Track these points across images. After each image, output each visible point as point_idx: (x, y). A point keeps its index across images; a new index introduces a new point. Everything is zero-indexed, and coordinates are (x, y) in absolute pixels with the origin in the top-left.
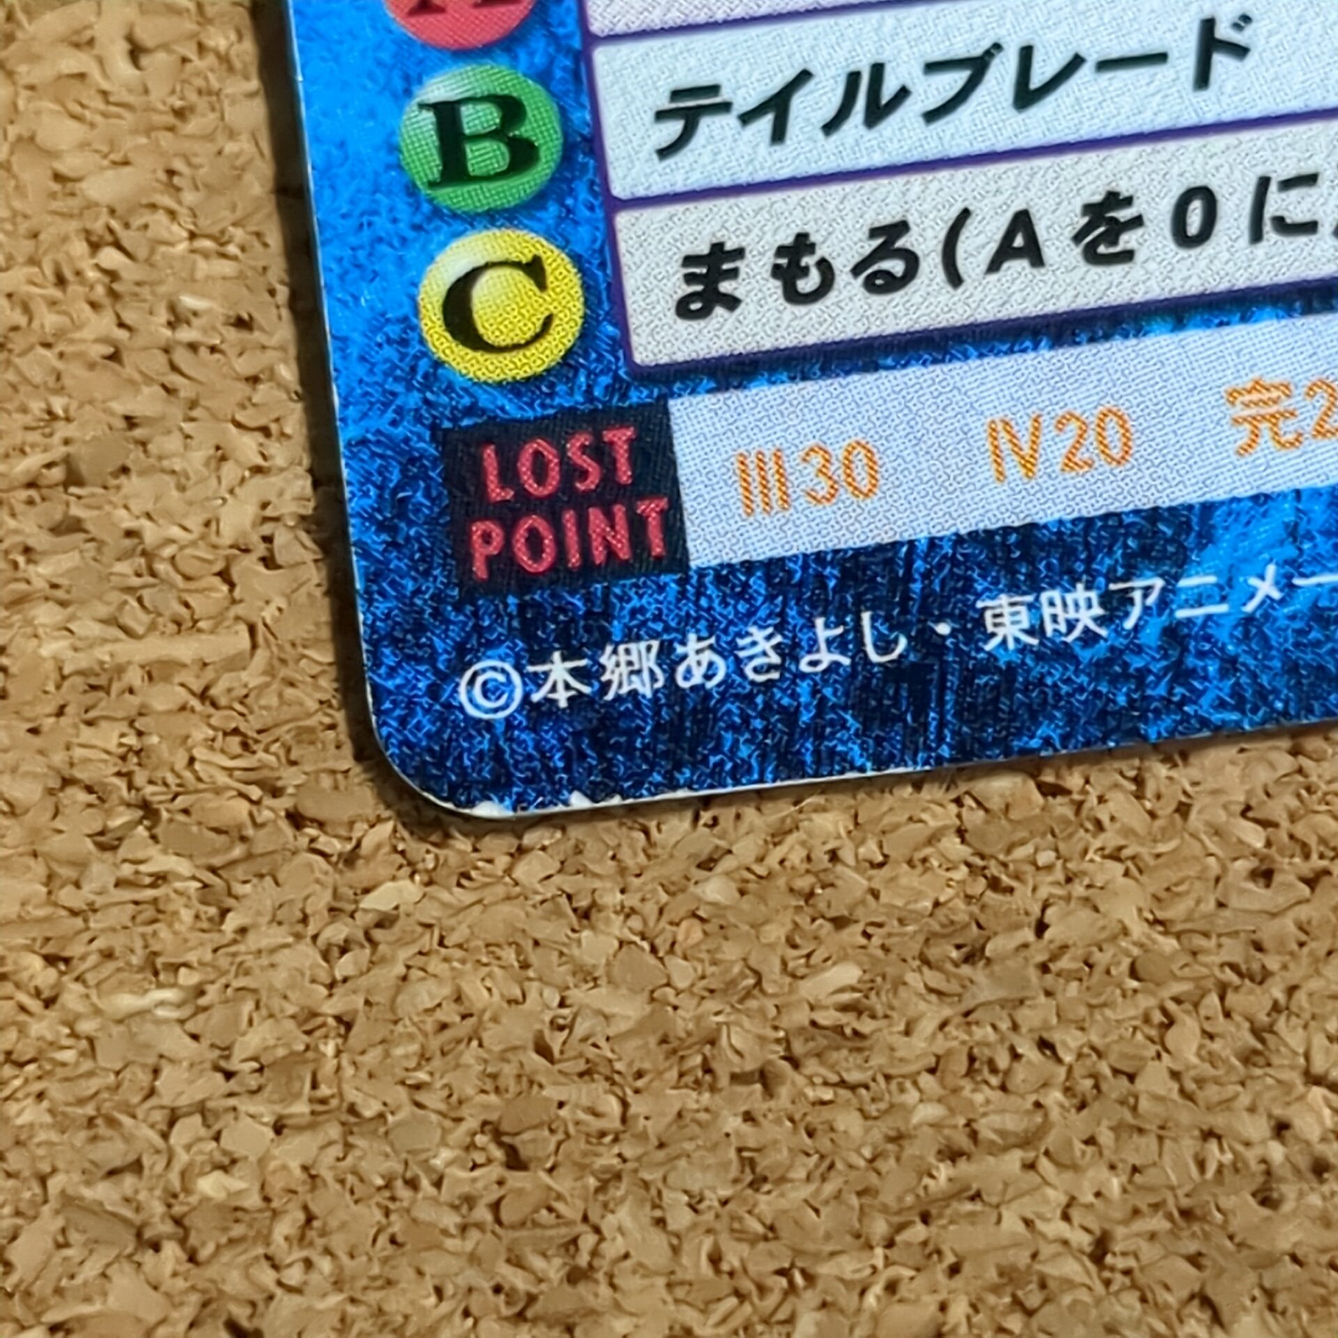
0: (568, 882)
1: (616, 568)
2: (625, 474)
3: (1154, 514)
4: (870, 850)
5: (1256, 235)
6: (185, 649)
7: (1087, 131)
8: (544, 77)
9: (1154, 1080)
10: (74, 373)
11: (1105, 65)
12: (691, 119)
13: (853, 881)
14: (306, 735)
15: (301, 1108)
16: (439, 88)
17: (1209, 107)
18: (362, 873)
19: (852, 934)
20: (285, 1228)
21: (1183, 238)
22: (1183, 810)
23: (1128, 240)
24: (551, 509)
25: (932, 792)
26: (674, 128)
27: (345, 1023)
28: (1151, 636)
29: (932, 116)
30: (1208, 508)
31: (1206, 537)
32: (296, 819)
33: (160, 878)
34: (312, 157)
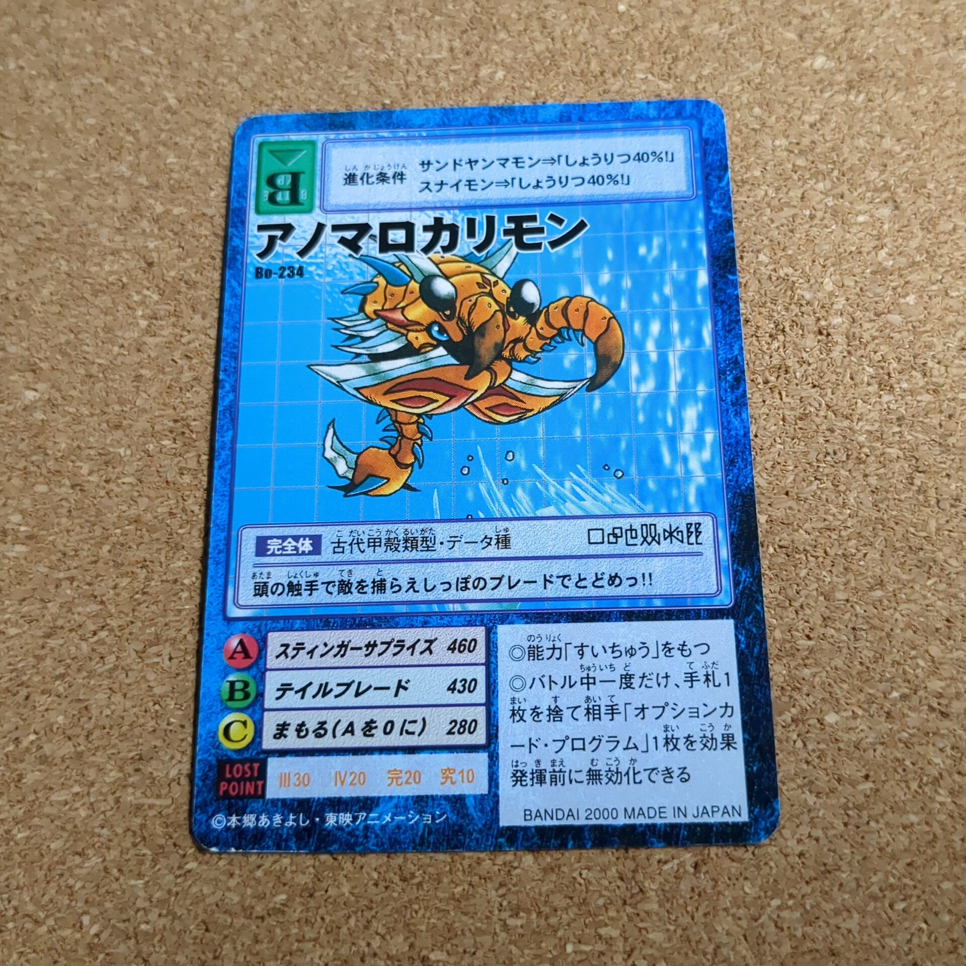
0: (229, 867)
1: (250, 796)
2: (256, 774)
3: (367, 798)
4: (294, 868)
5: (401, 734)
6: (158, 802)
7: (369, 704)
8: (254, 677)
9: (344, 930)
10: (145, 734)
11: (376, 689)
12: (285, 691)
13: (289, 876)
14: (179, 826)
15: (164, 912)
16: (231, 678)
17: (397, 701)
18: (186, 860)
19: (287, 888)
20: (158, 938)
21: (385, 733)
22: (362, 867)
23: (373, 731)
24: (239, 781)
25: (309, 856)
26: (281, 693)
27: (177, 894)
28: (361, 827)
29: (336, 696)
30: (379, 798)
31: (377, 805)
32: (175, 845)
33: (144, 855)
34: (202, 691)
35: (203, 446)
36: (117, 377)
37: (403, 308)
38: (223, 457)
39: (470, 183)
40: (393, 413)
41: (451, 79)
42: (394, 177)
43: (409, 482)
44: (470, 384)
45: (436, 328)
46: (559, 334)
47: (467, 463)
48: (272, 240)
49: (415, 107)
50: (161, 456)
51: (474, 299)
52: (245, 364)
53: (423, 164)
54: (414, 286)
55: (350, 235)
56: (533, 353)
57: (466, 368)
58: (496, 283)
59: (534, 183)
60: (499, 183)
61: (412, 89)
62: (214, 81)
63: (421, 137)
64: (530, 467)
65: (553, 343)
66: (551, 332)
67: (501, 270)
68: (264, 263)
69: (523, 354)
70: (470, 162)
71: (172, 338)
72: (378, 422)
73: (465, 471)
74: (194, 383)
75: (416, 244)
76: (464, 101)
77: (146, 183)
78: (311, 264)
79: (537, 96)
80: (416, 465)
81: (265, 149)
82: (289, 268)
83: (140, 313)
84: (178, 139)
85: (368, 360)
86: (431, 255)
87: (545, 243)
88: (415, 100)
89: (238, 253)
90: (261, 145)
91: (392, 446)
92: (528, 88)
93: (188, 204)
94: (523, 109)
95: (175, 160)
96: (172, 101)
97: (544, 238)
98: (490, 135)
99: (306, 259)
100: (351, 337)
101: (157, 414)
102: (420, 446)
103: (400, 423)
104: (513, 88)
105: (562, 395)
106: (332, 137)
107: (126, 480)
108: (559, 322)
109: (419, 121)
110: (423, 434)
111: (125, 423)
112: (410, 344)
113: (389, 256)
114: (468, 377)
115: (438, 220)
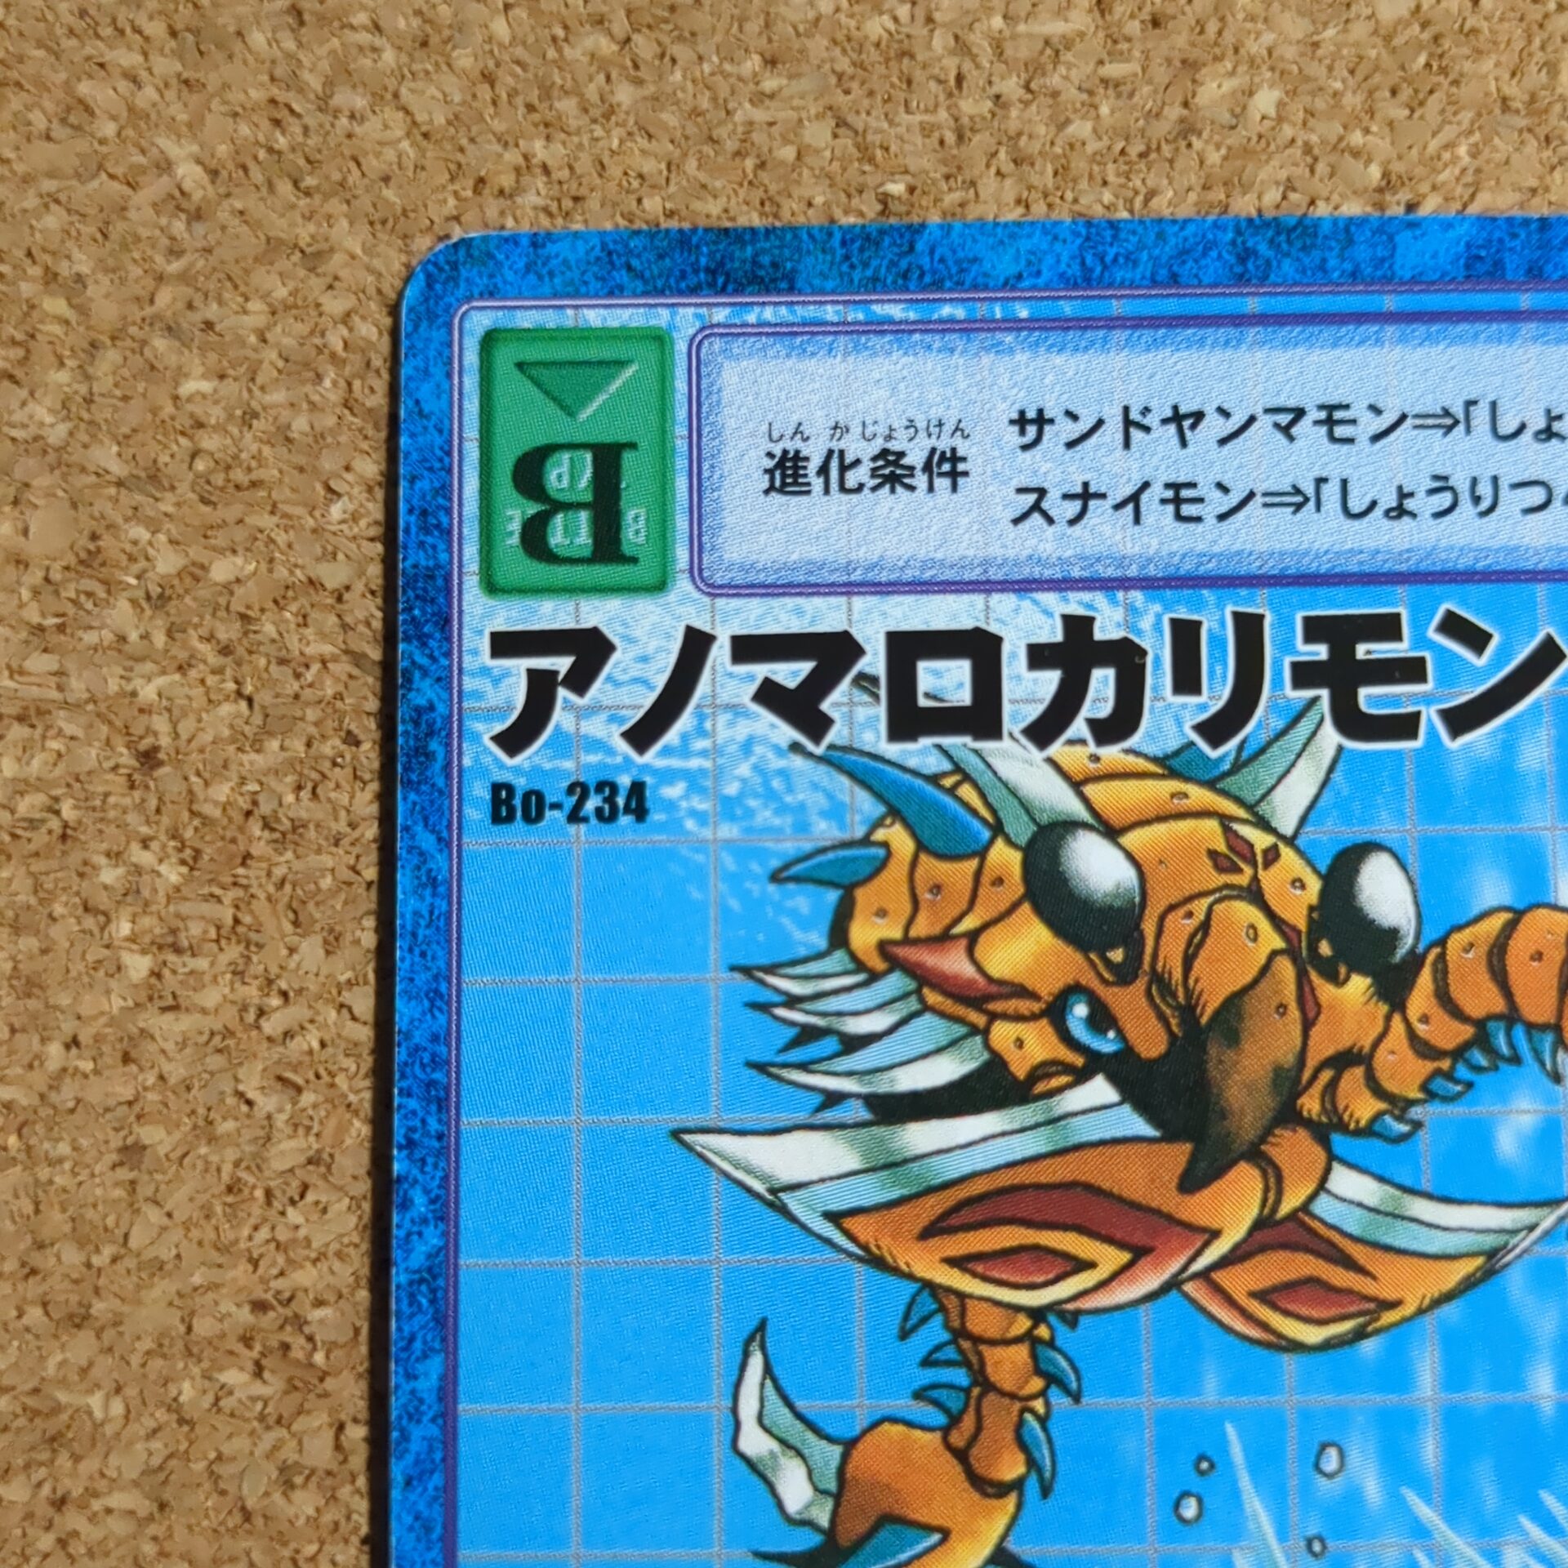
35: (351, 1392)
36: (64, 1148)
37: (973, 937)
38: (416, 1446)
39: (1178, 495)
40: (952, 1303)
41: (1104, 110)
42: (927, 467)
43: (1012, 1546)
44: (1197, 1208)
45: (1081, 1010)
46: (1482, 1039)
47: (1195, 1483)
48: (541, 688)
49: (989, 211)
50: (218, 1421)
51: (1200, 907)
52: (471, 1121)
53: (1021, 421)
54: (1006, 858)
55: (791, 673)
56: (1399, 1105)
57: (1179, 1154)
58: (1271, 856)
59: (1389, 500)
60: (1274, 499)
61: (981, 141)
62: (323, 103)
63: (1013, 325)
64: (1396, 1501)
65: (1462, 1072)
66: (1459, 1033)
67: (1287, 806)
68: (520, 768)
69: (1364, 1108)
70: (1176, 418)
71: (230, 1016)
72: (904, 1334)
73: (1190, 1510)
74: (313, 1175)
75: (1007, 709)
76: (1151, 194)
77: (117, 469)
78: (669, 776)
79: (1389, 183)
80: (1032, 1487)
81: (505, 357)
82: (600, 787)
83: (125, 928)
84: (212, 311)
85: (864, 1114)
86: (1056, 749)
87: (1430, 717)
88: (989, 185)
89: (431, 734)
90: (490, 340)
91: (955, 1420)
92: (1356, 154)
93: (257, 543)
94: (1347, 230)
95: (206, 386)
96: (189, 174)
97: (1428, 699)
98: (1240, 321)
99: (651, 756)
100: (808, 1035)
101: (197, 1279)
102: (1043, 1420)
103: (977, 1340)
104: (1308, 149)
105: (1492, 1254)
106: (720, 315)
107: (118, 1500)
108: (1482, 998)
109: (1004, 265)
110: (1053, 1379)
111: (99, 1307)
112: (996, 1064)
113: (922, 754)
114: (1191, 1182)
115: (1077, 626)
